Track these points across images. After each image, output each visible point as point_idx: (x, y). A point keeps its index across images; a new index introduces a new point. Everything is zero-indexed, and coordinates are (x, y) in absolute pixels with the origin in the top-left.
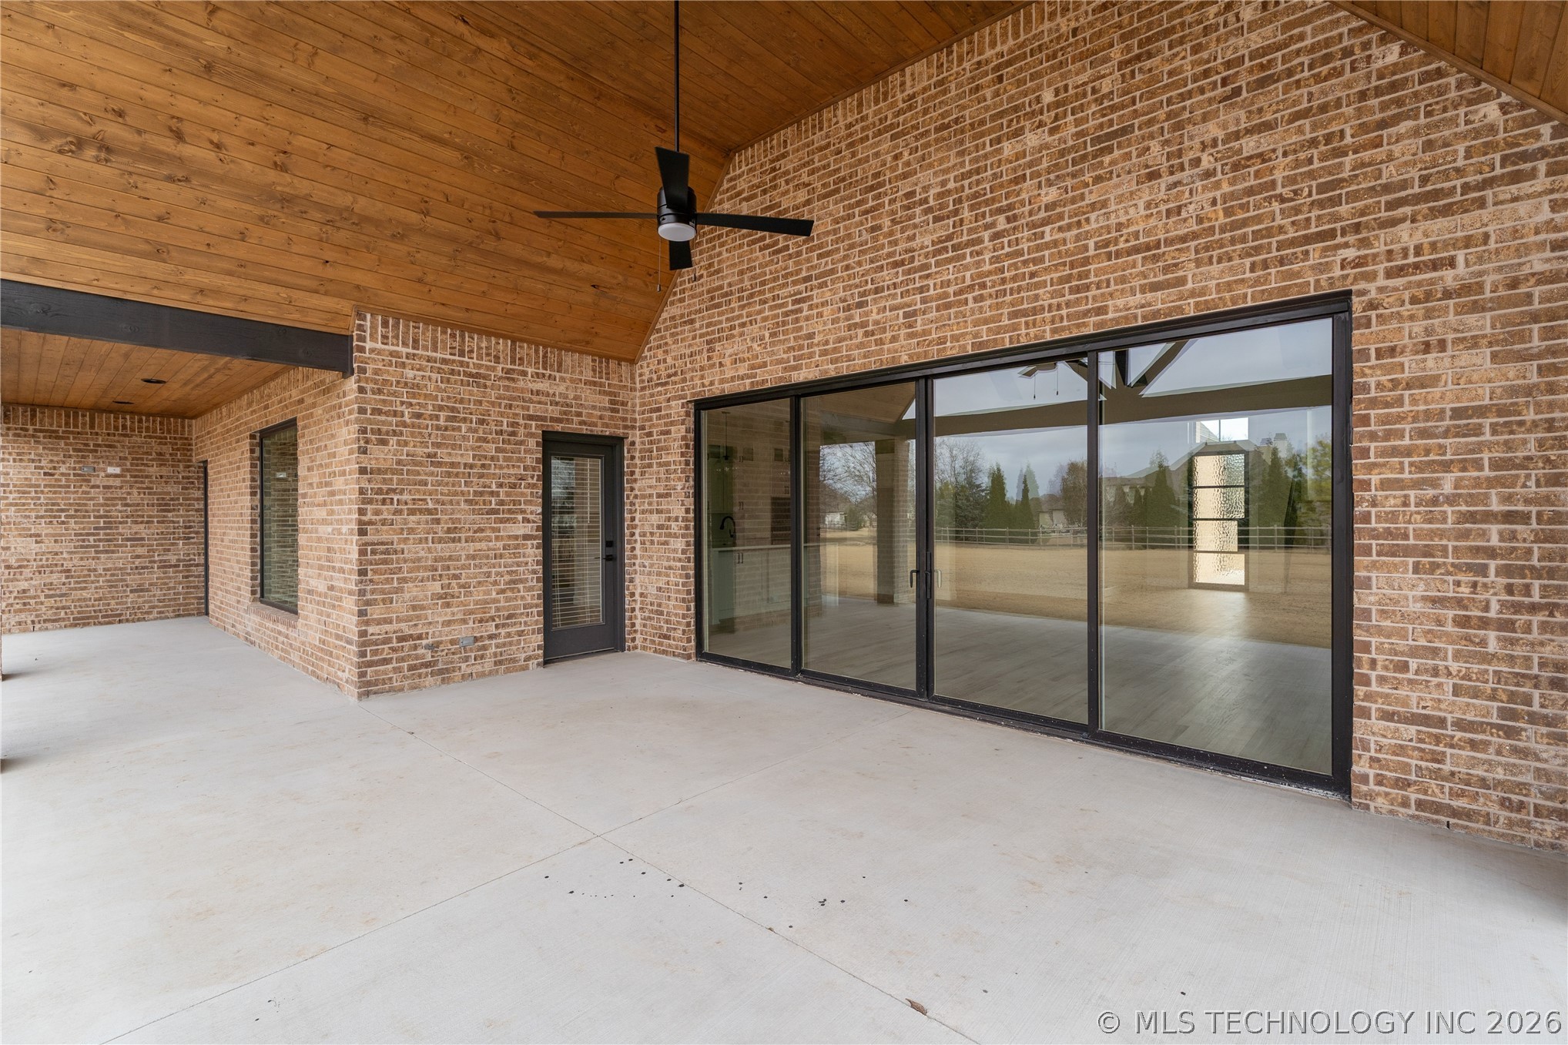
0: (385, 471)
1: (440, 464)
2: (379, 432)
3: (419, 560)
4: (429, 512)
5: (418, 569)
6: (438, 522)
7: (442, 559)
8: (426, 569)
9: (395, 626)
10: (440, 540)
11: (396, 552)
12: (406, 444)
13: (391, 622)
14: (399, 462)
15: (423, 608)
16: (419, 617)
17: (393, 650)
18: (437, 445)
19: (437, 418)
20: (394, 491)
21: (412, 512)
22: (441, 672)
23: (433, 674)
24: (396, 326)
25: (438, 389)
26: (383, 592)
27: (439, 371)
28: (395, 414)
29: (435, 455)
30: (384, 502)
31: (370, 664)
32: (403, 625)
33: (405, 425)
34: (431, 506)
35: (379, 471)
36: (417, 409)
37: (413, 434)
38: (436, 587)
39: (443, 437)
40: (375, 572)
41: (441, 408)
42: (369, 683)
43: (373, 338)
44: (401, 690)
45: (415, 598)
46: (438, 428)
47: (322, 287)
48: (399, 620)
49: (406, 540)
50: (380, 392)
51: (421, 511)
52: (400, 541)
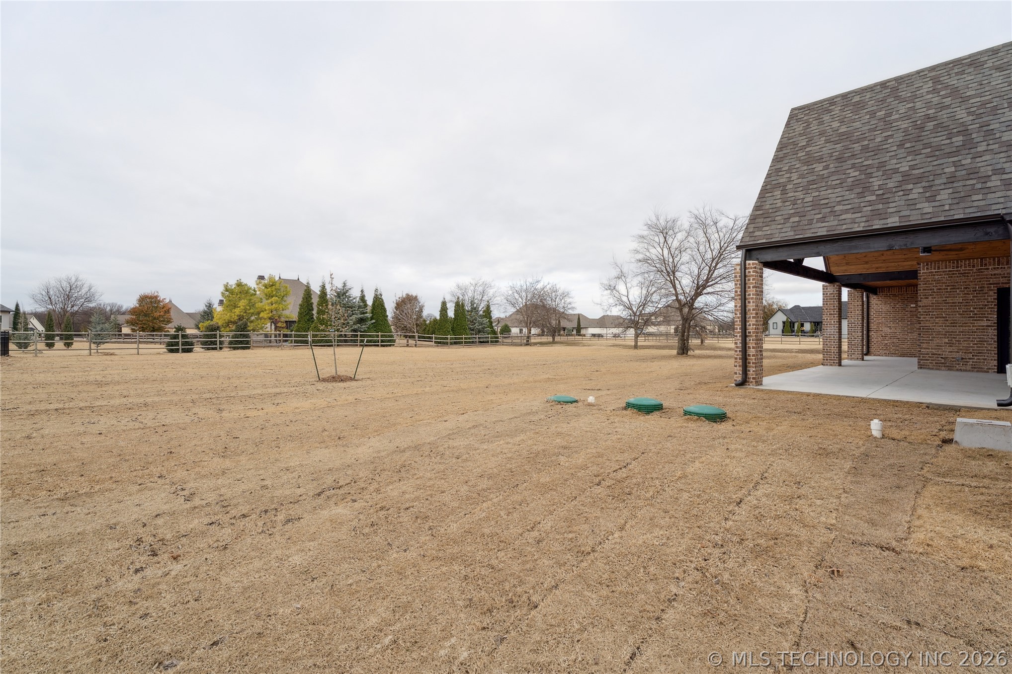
0: (928, 306)
1: (948, 303)
2: (925, 295)
3: (940, 332)
4: (944, 317)
5: (939, 334)
6: (947, 320)
7: (948, 332)
8: (942, 335)
9: (930, 350)
10: (948, 326)
11: (931, 329)
12: (935, 298)
13: (929, 349)
14: (932, 303)
15: (941, 346)
16: (939, 349)
17: (930, 357)
18: (947, 297)
19: (947, 289)
20: (930, 312)
21: (936, 318)
22: (948, 366)
23: (944, 366)
24: (931, 265)
25: (947, 280)
26: (926, 340)
27: (948, 274)
28: (931, 290)
29: (946, 300)
30: (927, 315)
31: (922, 360)
32: (933, 350)
33: (934, 292)
34: (944, 316)
35: (925, 306)
36: (939, 287)
37: (937, 295)
38: (946, 340)
39: (949, 295)
40: (923, 334)
41: (948, 286)
42: (921, 365)
43: (923, 269)
44: (932, 369)
45: (938, 343)
46: (947, 292)
47: (906, 260)
48: (932, 349)
49: (934, 326)
50: (925, 284)
51: (940, 317)
52: (932, 326)
